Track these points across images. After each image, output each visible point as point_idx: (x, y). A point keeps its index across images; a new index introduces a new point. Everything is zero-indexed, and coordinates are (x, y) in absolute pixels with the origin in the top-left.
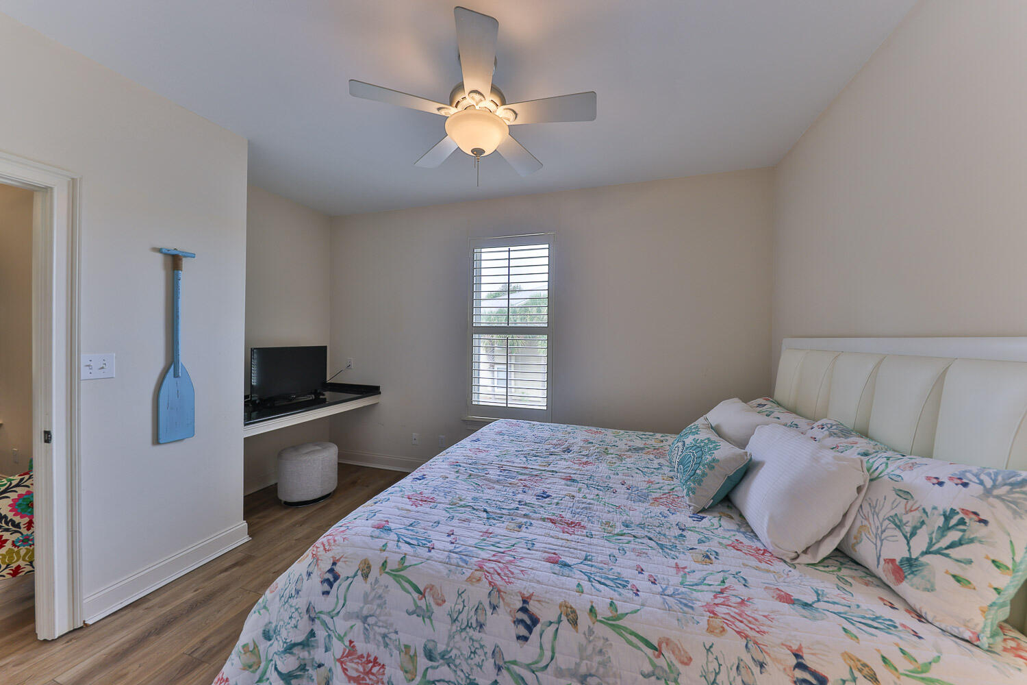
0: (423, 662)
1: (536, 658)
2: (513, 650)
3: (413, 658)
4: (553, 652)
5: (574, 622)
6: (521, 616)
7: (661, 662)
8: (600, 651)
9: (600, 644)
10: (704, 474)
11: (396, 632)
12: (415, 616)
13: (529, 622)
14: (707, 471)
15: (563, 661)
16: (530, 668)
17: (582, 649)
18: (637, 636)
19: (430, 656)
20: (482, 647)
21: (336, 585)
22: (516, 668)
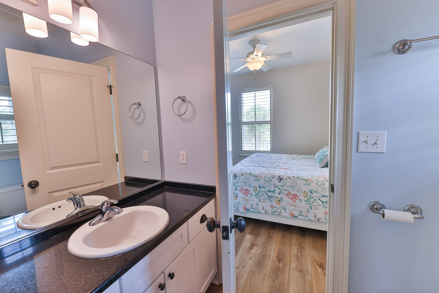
0: (258, 189)
1: (282, 184)
2: (278, 184)
3: (256, 188)
4: (286, 183)
5: (290, 178)
6: (279, 178)
7: (308, 182)
8: (296, 182)
9: (295, 181)
10: (323, 158)
11: (252, 184)
12: (256, 181)
13: (281, 179)
14: (324, 157)
15: (288, 184)
16: (281, 186)
17: (291, 182)
18: (303, 179)
19: (260, 187)
20: (271, 184)
21: (237, 177)
22: (278, 187)
